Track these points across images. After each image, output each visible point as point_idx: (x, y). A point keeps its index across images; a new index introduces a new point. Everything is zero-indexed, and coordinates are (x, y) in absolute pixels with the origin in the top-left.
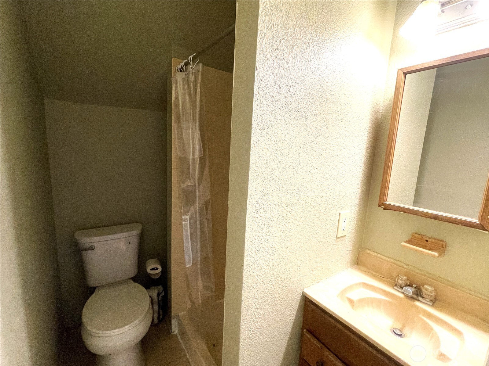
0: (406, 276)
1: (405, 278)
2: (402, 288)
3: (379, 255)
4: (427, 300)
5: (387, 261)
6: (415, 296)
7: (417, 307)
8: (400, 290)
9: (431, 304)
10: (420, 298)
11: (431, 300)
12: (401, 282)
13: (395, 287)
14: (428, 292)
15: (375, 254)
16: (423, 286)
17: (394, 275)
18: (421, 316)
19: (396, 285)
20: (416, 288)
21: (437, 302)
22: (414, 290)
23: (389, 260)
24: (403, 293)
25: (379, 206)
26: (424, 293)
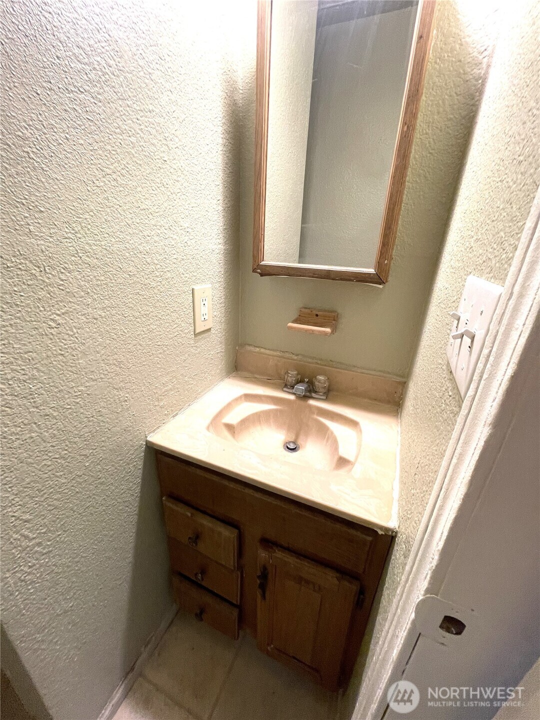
0: (296, 370)
1: (295, 373)
2: (293, 387)
3: (262, 350)
4: (321, 394)
5: (272, 356)
6: (308, 394)
7: (310, 406)
8: (291, 391)
9: (324, 398)
10: (313, 395)
11: (325, 393)
12: (291, 379)
13: (285, 389)
14: (322, 383)
15: (258, 349)
16: (316, 377)
17: (283, 372)
18: (315, 416)
19: (286, 386)
20: (307, 382)
21: (331, 393)
22: (306, 385)
23: (275, 353)
24: (294, 394)
25: (254, 271)
26: (317, 386)
